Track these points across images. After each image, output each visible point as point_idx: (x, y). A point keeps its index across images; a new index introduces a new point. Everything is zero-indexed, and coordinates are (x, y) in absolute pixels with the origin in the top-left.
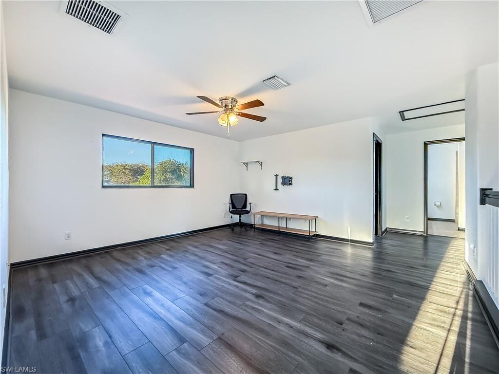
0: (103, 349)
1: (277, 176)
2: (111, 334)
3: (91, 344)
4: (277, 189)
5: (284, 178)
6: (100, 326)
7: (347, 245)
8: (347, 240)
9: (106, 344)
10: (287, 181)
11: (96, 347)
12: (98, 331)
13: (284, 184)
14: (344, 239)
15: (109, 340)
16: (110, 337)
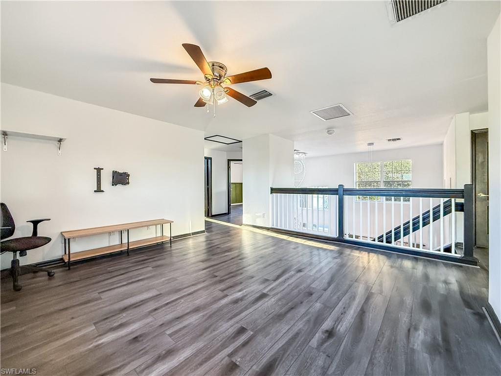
0: (421, 327)
1: (99, 170)
2: (407, 331)
3: (429, 339)
4: (99, 190)
5: (115, 174)
6: (411, 346)
7: (187, 239)
8: (189, 235)
9: (416, 329)
10: (121, 179)
11: (425, 334)
12: (416, 345)
13: (114, 183)
14: (187, 234)
15: (412, 330)
16: (409, 330)
